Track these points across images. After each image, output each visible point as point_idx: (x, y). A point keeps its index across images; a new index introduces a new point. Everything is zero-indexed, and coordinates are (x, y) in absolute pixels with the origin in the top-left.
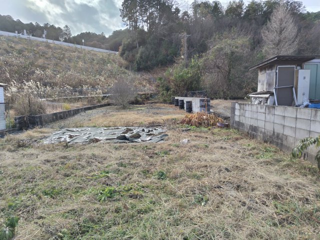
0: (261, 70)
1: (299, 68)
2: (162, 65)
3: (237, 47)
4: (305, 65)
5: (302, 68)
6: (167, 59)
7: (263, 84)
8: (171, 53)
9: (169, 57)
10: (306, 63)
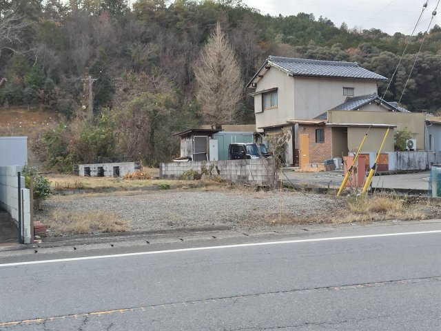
0: (182, 138)
1: (210, 138)
2: (11, 103)
3: (160, 105)
4: (214, 135)
5: (212, 138)
6: (22, 93)
7: (184, 151)
8: (30, 83)
9: (26, 90)
10: (215, 134)
